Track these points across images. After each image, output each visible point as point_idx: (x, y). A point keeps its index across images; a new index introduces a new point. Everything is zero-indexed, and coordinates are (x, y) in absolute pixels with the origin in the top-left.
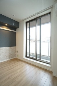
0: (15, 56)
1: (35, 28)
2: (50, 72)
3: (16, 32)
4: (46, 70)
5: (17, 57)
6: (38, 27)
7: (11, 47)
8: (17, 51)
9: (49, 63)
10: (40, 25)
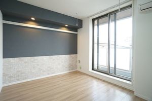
0: (76, 69)
1: (107, 25)
2: (130, 92)
3: (77, 34)
4: (123, 89)
5: (78, 69)
6: (112, 24)
7: (71, 55)
8: (79, 61)
9: (130, 79)
10: (115, 20)
